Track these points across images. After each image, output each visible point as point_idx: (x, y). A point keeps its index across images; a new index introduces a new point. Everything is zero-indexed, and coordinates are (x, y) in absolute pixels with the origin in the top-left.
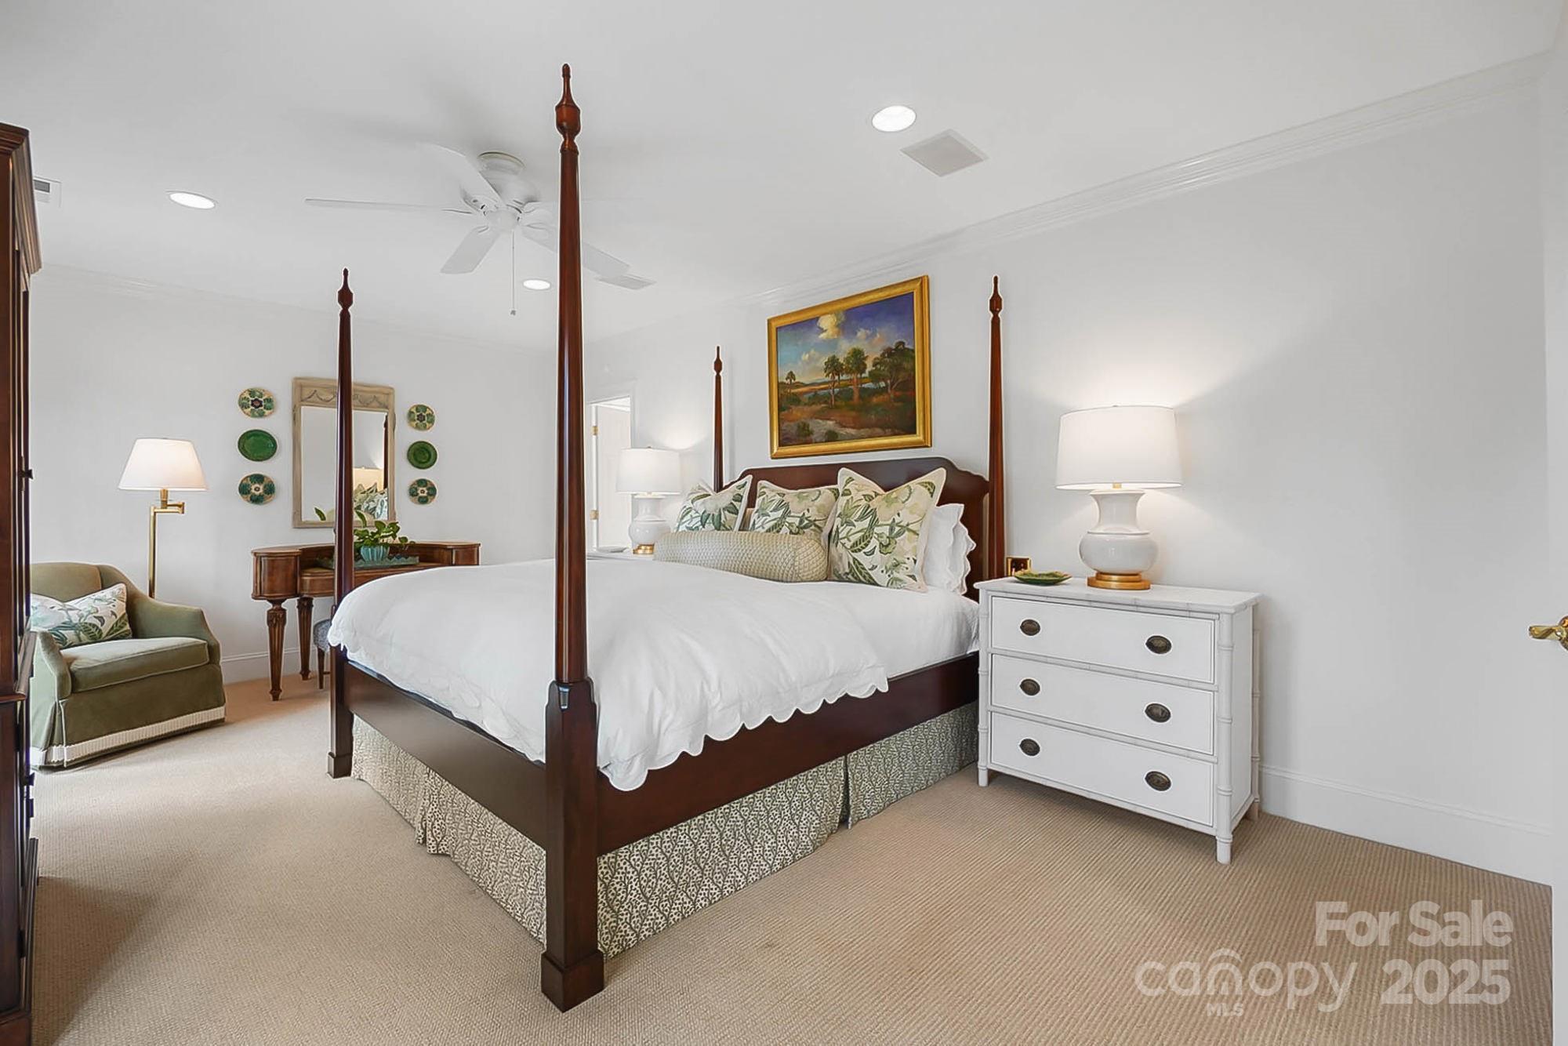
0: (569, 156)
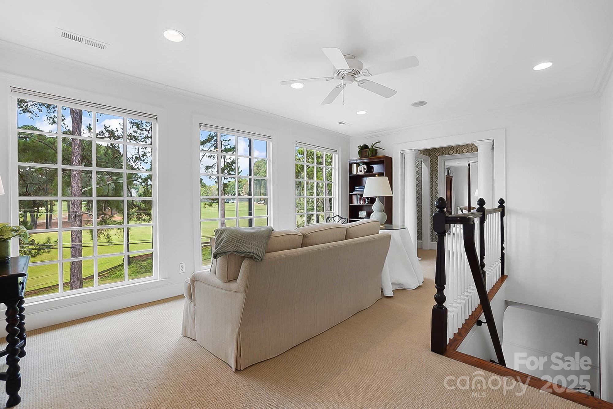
0: (469, 168)
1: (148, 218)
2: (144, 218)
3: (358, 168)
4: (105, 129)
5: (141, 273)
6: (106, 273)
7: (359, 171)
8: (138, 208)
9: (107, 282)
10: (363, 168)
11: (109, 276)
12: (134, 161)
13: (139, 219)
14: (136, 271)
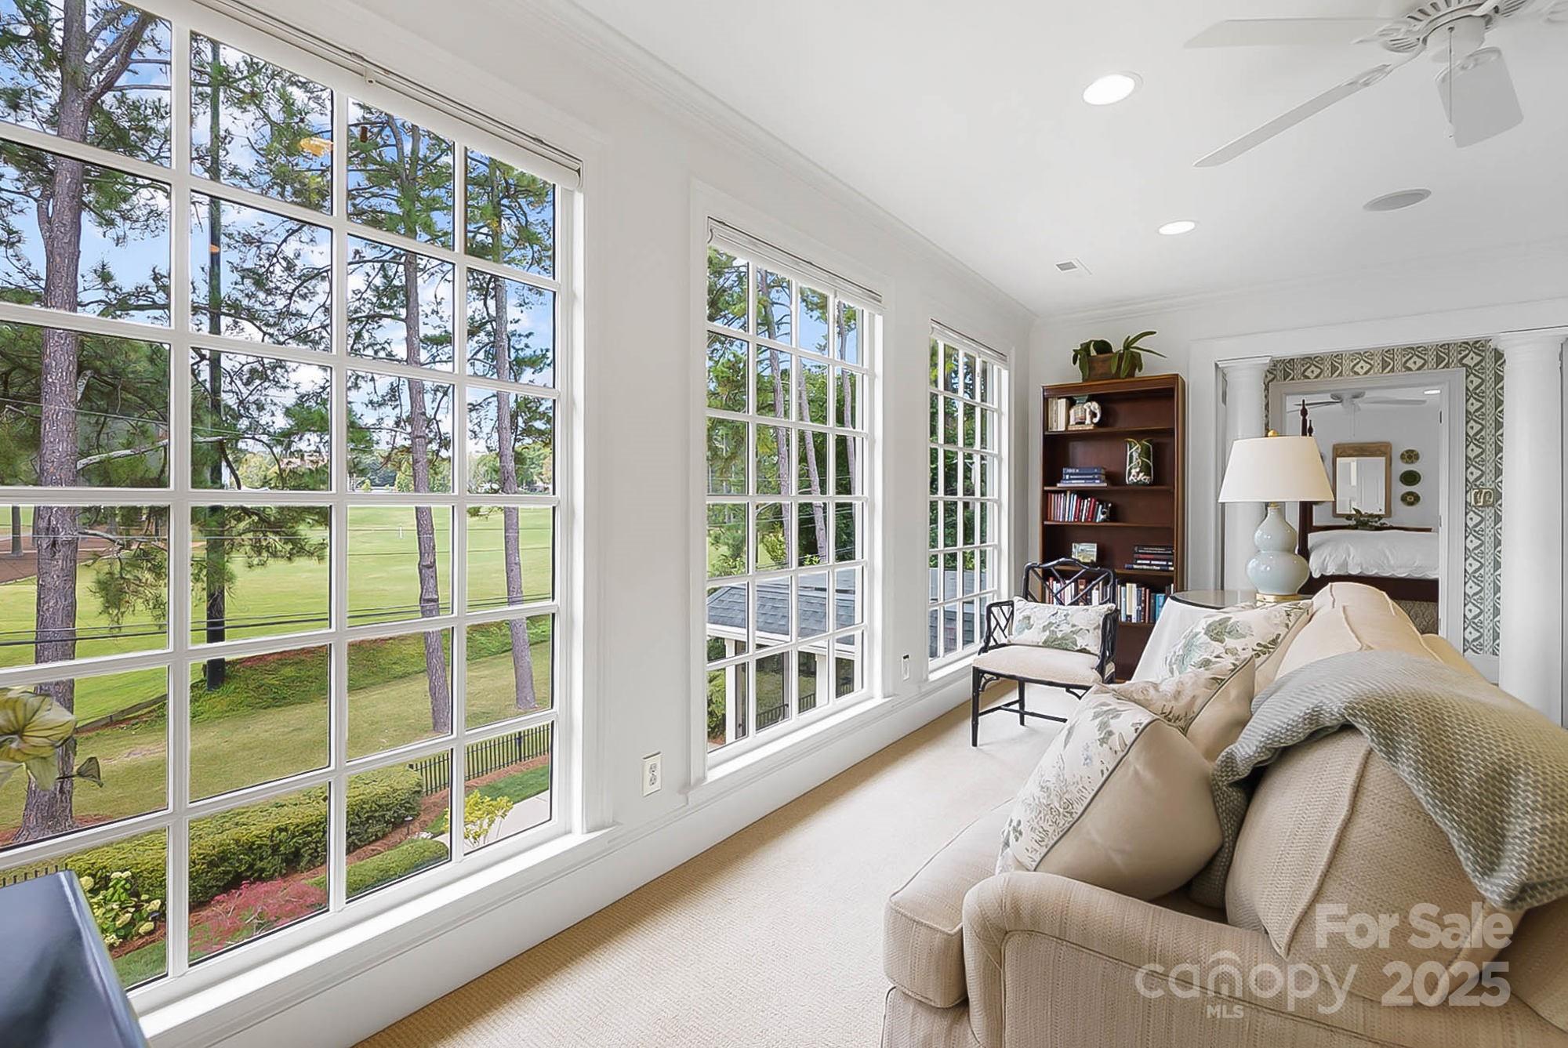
1: (289, 547)
2: (276, 547)
3: (1072, 412)
4: (154, 280)
5: (261, 707)
6: (146, 710)
7: (1072, 422)
8: (256, 518)
9: (150, 739)
10: (1088, 410)
11: (156, 722)
12: (244, 381)
13: (258, 549)
14: (246, 703)
